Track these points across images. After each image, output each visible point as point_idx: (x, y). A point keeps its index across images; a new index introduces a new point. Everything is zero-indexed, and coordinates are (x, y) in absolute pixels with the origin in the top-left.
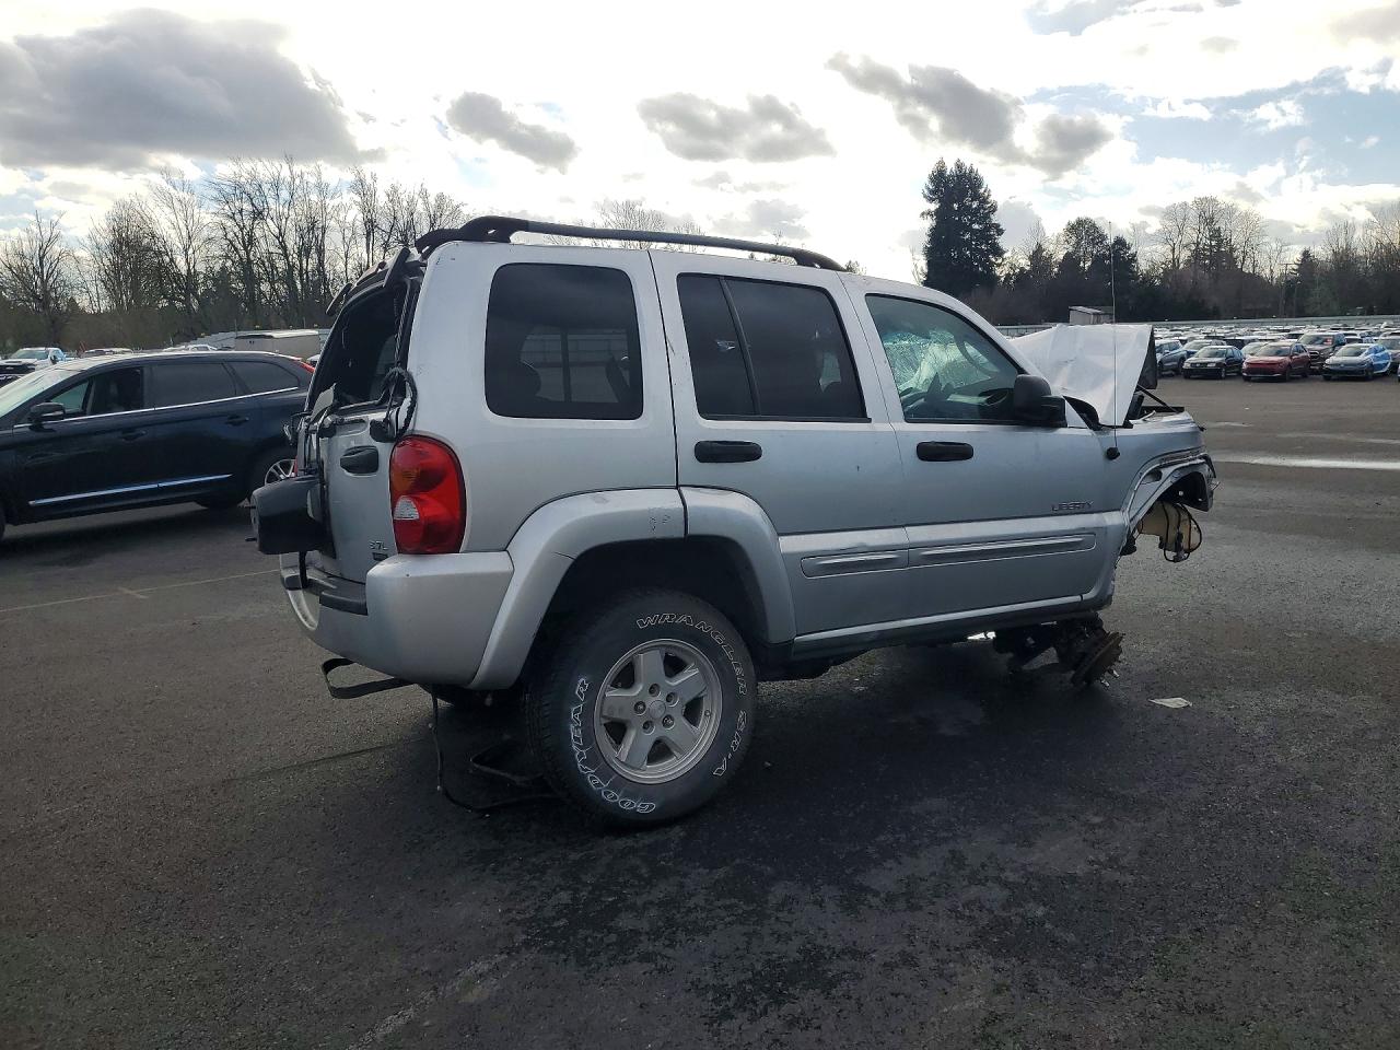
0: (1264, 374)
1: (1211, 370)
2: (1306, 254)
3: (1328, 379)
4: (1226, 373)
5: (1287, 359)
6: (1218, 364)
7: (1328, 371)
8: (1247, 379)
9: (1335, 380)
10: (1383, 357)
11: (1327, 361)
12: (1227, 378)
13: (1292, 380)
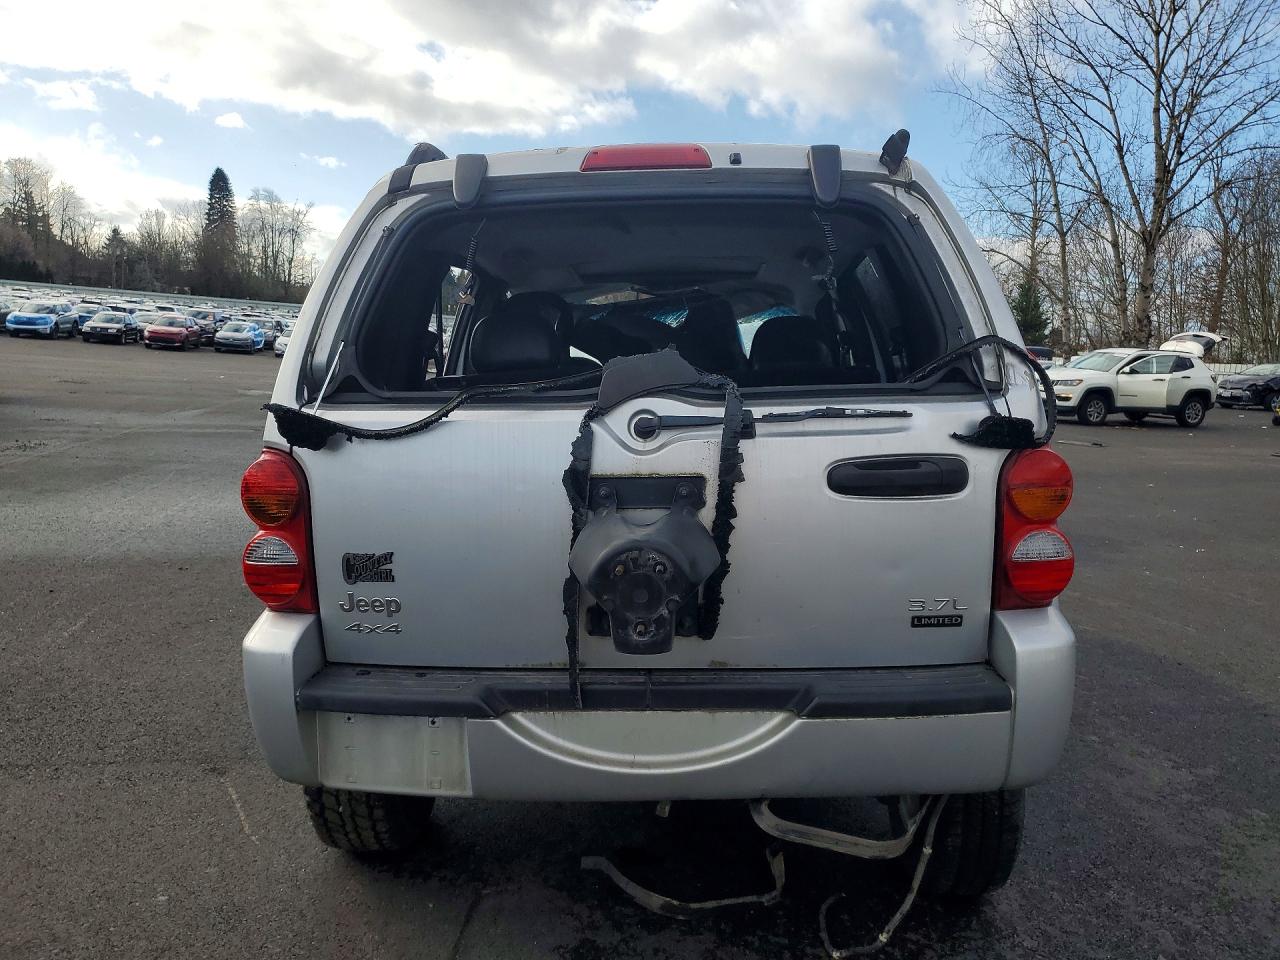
0: (163, 343)
1: (112, 335)
2: (115, 231)
3: (218, 351)
4: (126, 339)
5: (184, 330)
6: (119, 330)
7: (220, 344)
8: (148, 346)
9: (224, 352)
10: (260, 335)
11: (218, 335)
12: (126, 344)
13: (189, 350)
